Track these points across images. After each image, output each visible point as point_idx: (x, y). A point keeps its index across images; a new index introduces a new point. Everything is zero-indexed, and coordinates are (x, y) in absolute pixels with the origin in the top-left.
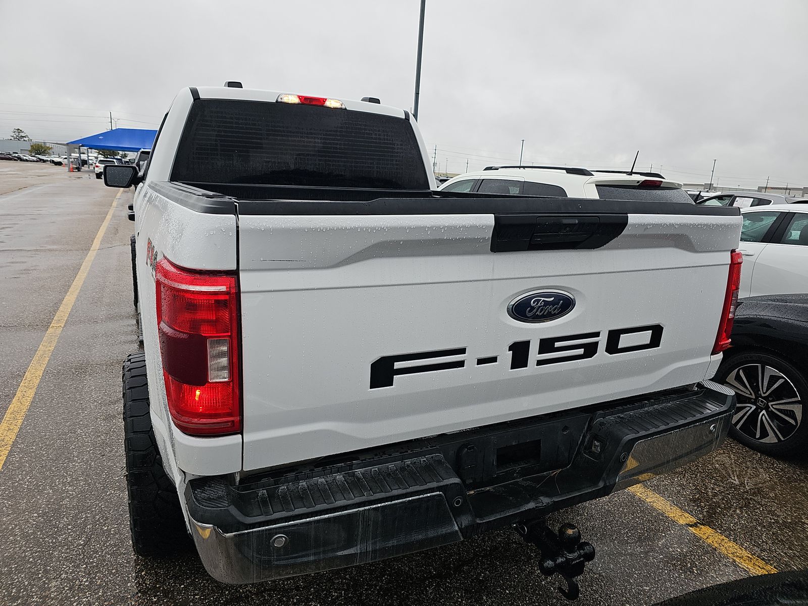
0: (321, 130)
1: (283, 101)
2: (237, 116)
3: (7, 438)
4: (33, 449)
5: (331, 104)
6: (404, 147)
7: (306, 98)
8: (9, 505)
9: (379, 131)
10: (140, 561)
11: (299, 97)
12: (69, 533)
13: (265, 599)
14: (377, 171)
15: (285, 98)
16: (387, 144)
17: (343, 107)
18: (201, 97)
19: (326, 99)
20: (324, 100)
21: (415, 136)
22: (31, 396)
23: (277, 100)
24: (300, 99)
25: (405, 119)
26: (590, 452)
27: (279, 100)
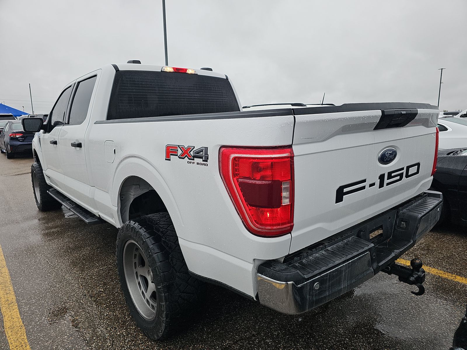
0: (186, 87)
1: (164, 70)
2: (141, 80)
3: (10, 299)
4: (33, 301)
5: (189, 72)
6: (227, 95)
7: (177, 69)
8: (43, 335)
9: (215, 86)
10: (154, 345)
11: (173, 68)
12: (97, 341)
13: (240, 345)
14: (216, 108)
15: (165, 69)
16: (219, 93)
17: (196, 73)
18: (120, 70)
19: (187, 69)
20: (186, 70)
21: (232, 88)
22: (7, 272)
23: (161, 70)
24: (174, 69)
25: (226, 79)
26: (401, 228)
27: (163, 70)
